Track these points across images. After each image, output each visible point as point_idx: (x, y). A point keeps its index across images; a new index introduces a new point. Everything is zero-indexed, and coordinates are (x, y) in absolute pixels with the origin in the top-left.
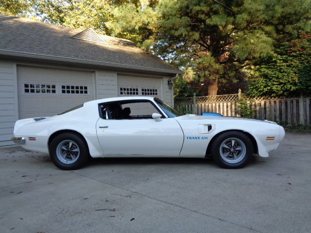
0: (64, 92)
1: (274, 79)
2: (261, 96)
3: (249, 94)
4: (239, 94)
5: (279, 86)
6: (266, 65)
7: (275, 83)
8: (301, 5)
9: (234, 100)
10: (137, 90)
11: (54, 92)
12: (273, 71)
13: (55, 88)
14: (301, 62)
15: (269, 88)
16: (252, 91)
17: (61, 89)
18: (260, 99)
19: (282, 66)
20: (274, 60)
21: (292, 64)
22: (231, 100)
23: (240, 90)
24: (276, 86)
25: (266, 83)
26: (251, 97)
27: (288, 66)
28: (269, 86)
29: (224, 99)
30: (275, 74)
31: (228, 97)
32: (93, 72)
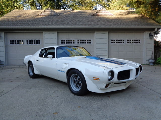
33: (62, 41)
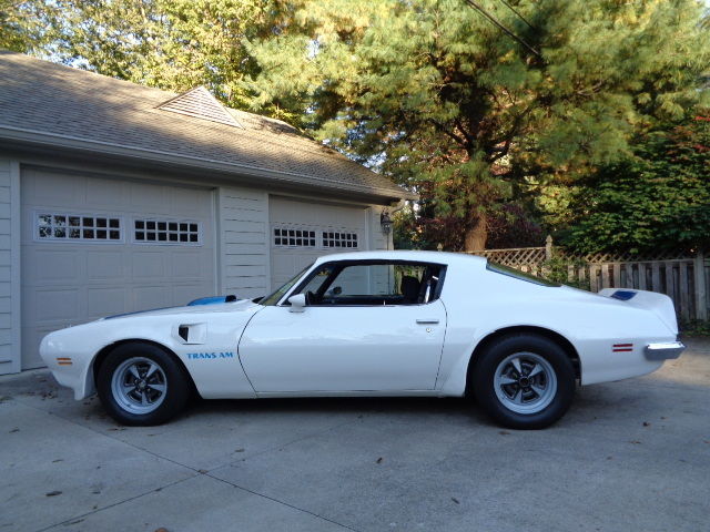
0: (139, 236)
1: (636, 213)
2: (603, 252)
3: (573, 249)
4: (549, 247)
5: (648, 231)
6: (612, 182)
7: (640, 223)
8: (699, 49)
9: (536, 261)
10: (313, 234)
11: (115, 235)
12: (632, 196)
13: (118, 226)
14: (701, 175)
15: (625, 234)
16: (582, 240)
17: (133, 230)
18: (599, 258)
19: (658, 184)
20: (635, 170)
21: (681, 181)
22: (529, 261)
23: (549, 239)
24: (643, 230)
25: (618, 223)
26: (577, 255)
27: (669, 185)
28: (625, 230)
29: (510, 258)
30: (640, 202)
31: (521, 253)
32: (214, 189)
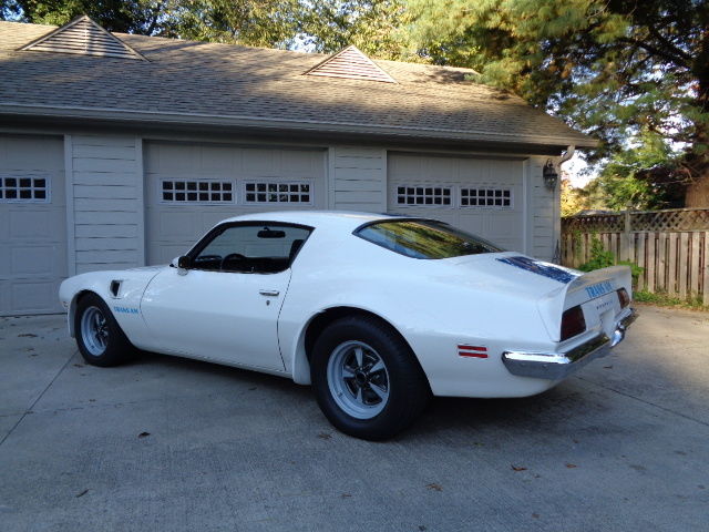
33: (167, 185)
